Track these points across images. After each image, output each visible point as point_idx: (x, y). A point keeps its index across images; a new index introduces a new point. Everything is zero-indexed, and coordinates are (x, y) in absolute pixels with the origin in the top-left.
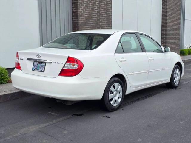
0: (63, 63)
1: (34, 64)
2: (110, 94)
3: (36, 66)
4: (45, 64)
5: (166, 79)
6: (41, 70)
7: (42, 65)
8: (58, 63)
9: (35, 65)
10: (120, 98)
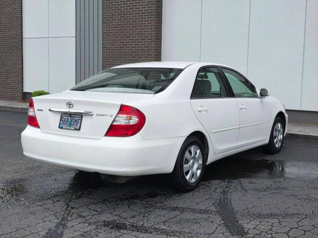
0: (112, 116)
1: (61, 118)
2: (185, 164)
3: (66, 120)
4: (82, 118)
5: (264, 138)
6: (75, 127)
7: (76, 118)
8: (103, 115)
9: (63, 119)
10: (200, 169)
